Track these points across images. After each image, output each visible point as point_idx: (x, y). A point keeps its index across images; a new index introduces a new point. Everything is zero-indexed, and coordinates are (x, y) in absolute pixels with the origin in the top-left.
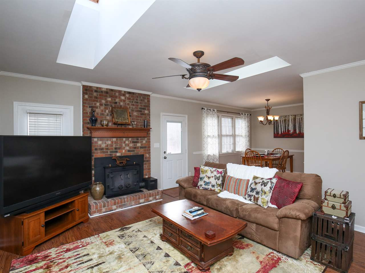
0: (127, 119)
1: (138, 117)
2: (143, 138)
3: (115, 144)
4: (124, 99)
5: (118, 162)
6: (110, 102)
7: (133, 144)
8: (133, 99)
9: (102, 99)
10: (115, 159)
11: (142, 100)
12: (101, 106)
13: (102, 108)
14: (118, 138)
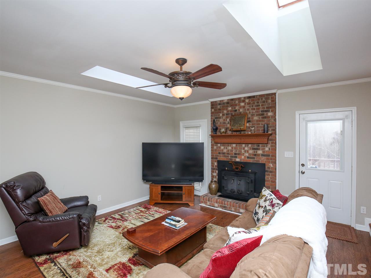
0: (243, 126)
1: (260, 121)
2: (265, 145)
3: (234, 150)
4: (244, 105)
5: (234, 167)
6: (231, 111)
7: (253, 151)
8: (254, 103)
9: (224, 109)
10: (231, 163)
11: (264, 102)
12: (223, 116)
13: (224, 117)
14: (238, 144)
